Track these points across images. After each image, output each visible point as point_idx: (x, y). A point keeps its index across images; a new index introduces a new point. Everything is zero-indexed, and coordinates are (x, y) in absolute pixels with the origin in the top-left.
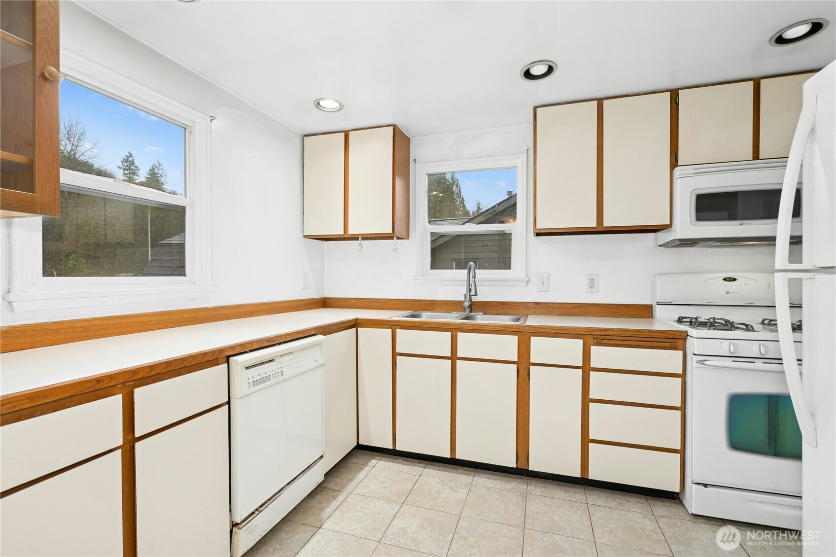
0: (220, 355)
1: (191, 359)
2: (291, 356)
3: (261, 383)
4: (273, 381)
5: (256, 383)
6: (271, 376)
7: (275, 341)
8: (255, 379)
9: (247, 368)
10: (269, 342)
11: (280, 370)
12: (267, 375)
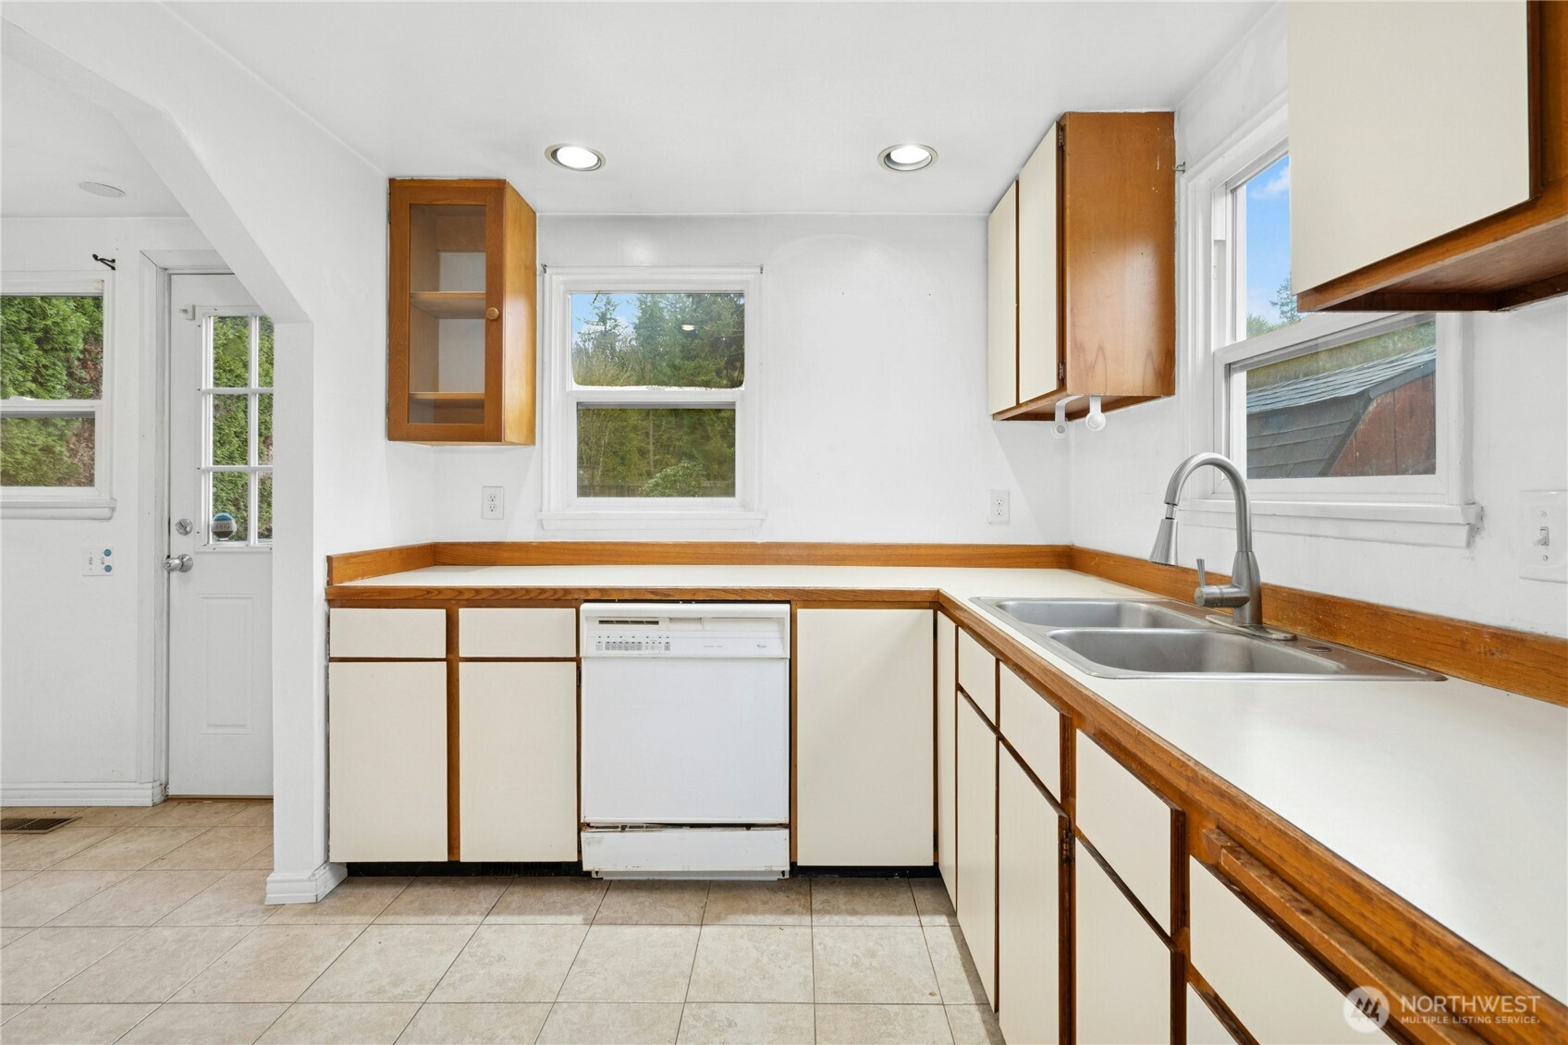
0: (564, 595)
1: (524, 592)
2: (697, 626)
3: (620, 648)
4: (644, 652)
5: (609, 646)
6: (644, 644)
7: (669, 595)
8: (611, 640)
9: (601, 622)
10: (657, 595)
11: (664, 641)
12: (635, 640)
